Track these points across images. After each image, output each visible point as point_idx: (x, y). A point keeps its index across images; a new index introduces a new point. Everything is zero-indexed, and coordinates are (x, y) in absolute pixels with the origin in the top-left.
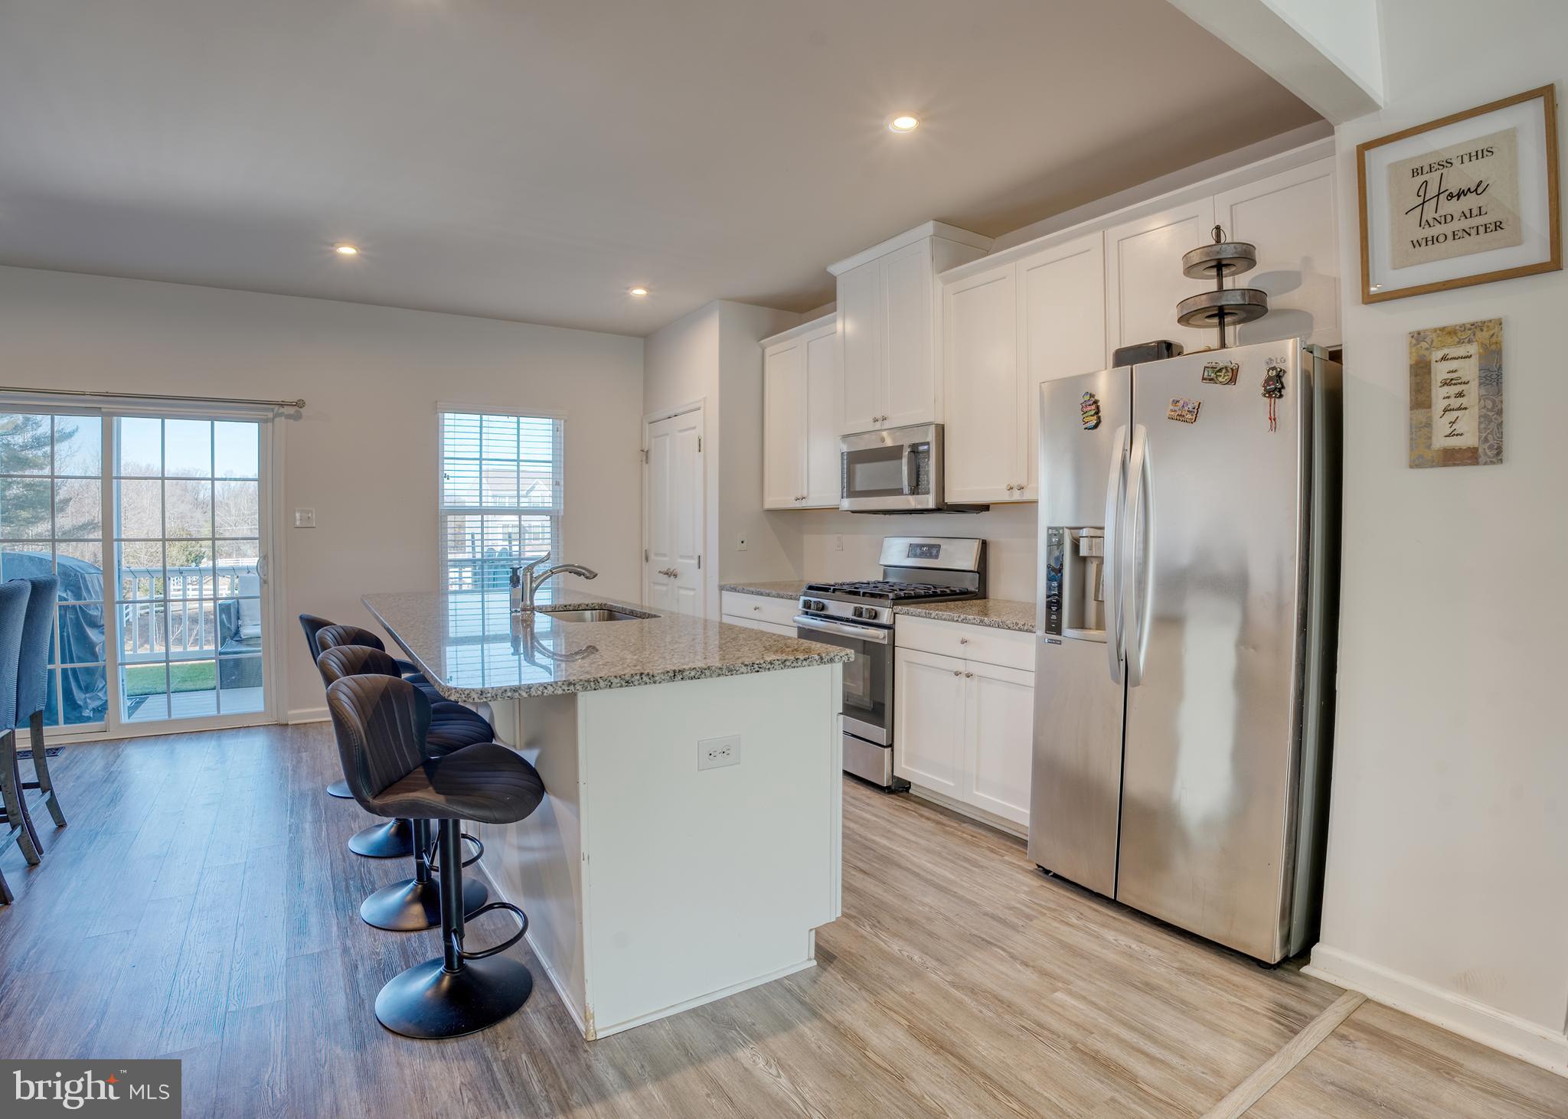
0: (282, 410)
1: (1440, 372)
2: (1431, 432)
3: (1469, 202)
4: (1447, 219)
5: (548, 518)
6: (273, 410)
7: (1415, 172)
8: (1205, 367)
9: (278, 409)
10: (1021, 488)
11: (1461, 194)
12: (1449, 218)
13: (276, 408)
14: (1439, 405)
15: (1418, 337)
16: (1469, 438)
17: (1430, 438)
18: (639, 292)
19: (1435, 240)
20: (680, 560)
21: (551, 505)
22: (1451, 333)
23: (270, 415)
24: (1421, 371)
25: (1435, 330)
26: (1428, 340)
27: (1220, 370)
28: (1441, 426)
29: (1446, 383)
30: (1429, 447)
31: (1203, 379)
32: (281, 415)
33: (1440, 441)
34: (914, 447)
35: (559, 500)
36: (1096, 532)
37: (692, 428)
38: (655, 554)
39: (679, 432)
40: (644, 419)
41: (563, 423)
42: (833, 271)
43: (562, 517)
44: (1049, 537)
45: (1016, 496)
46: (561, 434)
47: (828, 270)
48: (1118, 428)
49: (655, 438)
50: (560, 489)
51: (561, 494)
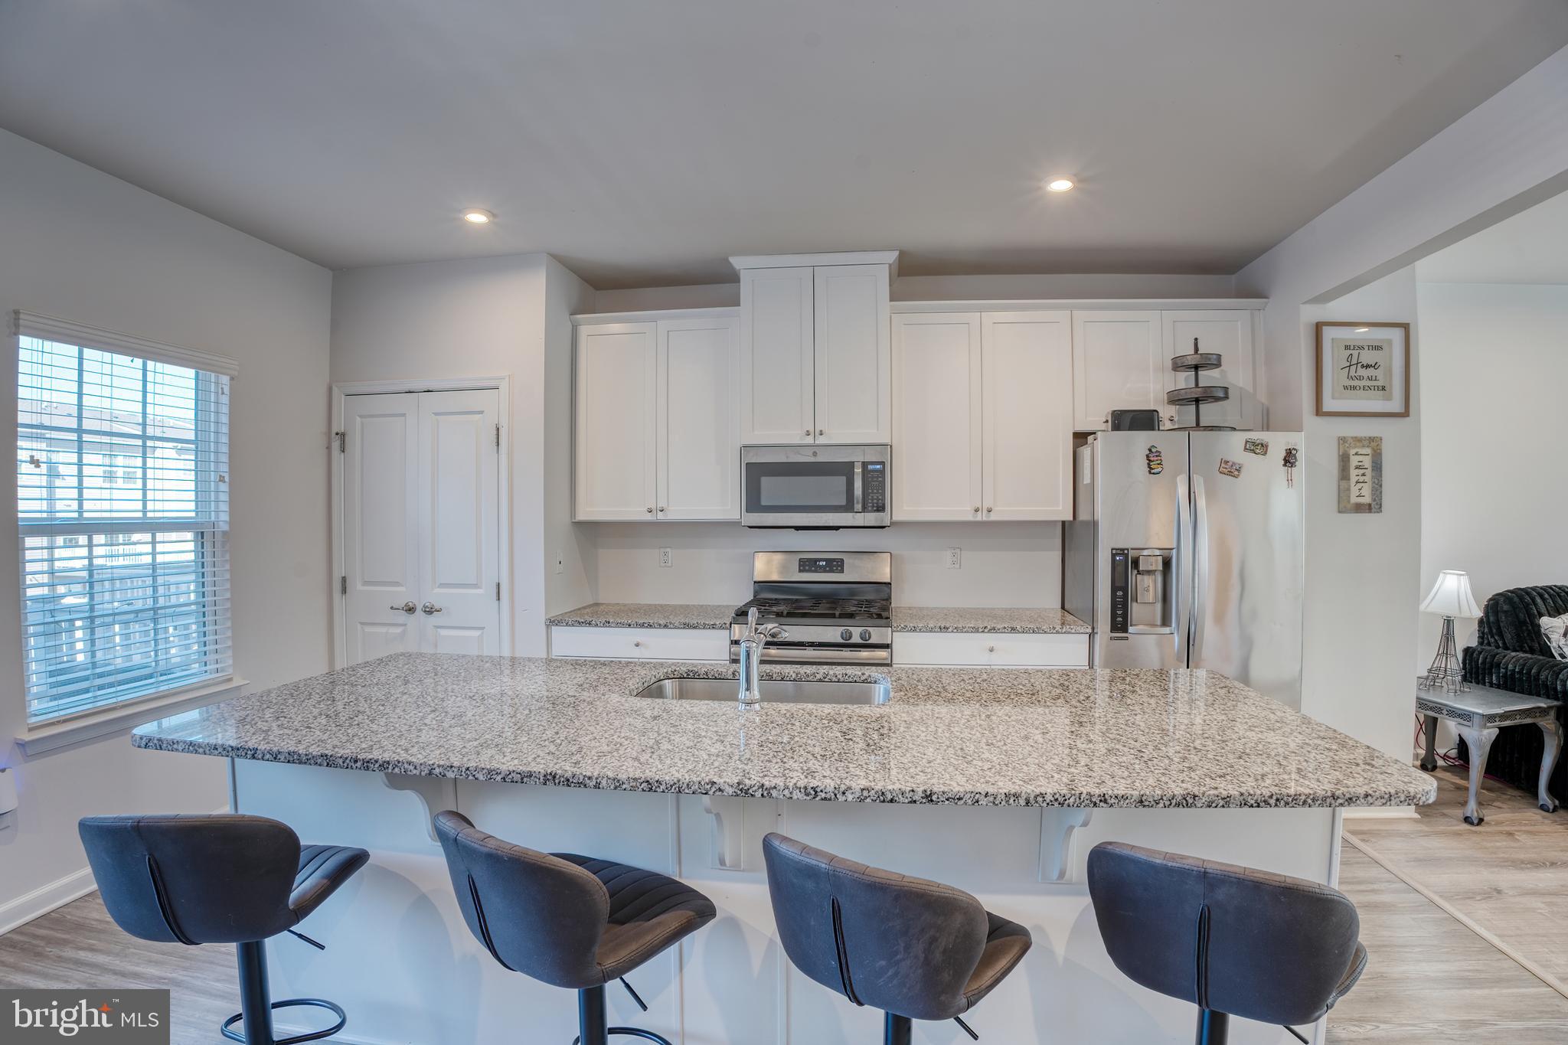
1: (1354, 461)
2: (1350, 493)
3: (1371, 372)
4: (1360, 378)
5: (189, 536)
7: (1347, 347)
8: (1246, 442)
10: (989, 511)
11: (1368, 366)
12: (1362, 378)
14: (1353, 479)
15: (1342, 440)
16: (1367, 499)
17: (1349, 497)
18: (477, 218)
19: (1355, 388)
20: (438, 591)
21: (193, 514)
22: (1358, 440)
24: (1344, 460)
25: (1352, 438)
26: (1349, 442)
27: (1258, 445)
28: (1354, 490)
29: (1357, 468)
30: (1349, 502)
31: (1246, 449)
33: (1354, 500)
34: (864, 465)
35: (217, 507)
36: (1158, 552)
37: (481, 412)
38: (366, 583)
39: (436, 414)
40: (335, 390)
41: (225, 379)
42: (737, 262)
43: (225, 533)
44: (1113, 556)
45: (979, 517)
46: (225, 399)
47: (733, 260)
48: (1178, 475)
49: (361, 416)
50: (224, 487)
51: (224, 497)
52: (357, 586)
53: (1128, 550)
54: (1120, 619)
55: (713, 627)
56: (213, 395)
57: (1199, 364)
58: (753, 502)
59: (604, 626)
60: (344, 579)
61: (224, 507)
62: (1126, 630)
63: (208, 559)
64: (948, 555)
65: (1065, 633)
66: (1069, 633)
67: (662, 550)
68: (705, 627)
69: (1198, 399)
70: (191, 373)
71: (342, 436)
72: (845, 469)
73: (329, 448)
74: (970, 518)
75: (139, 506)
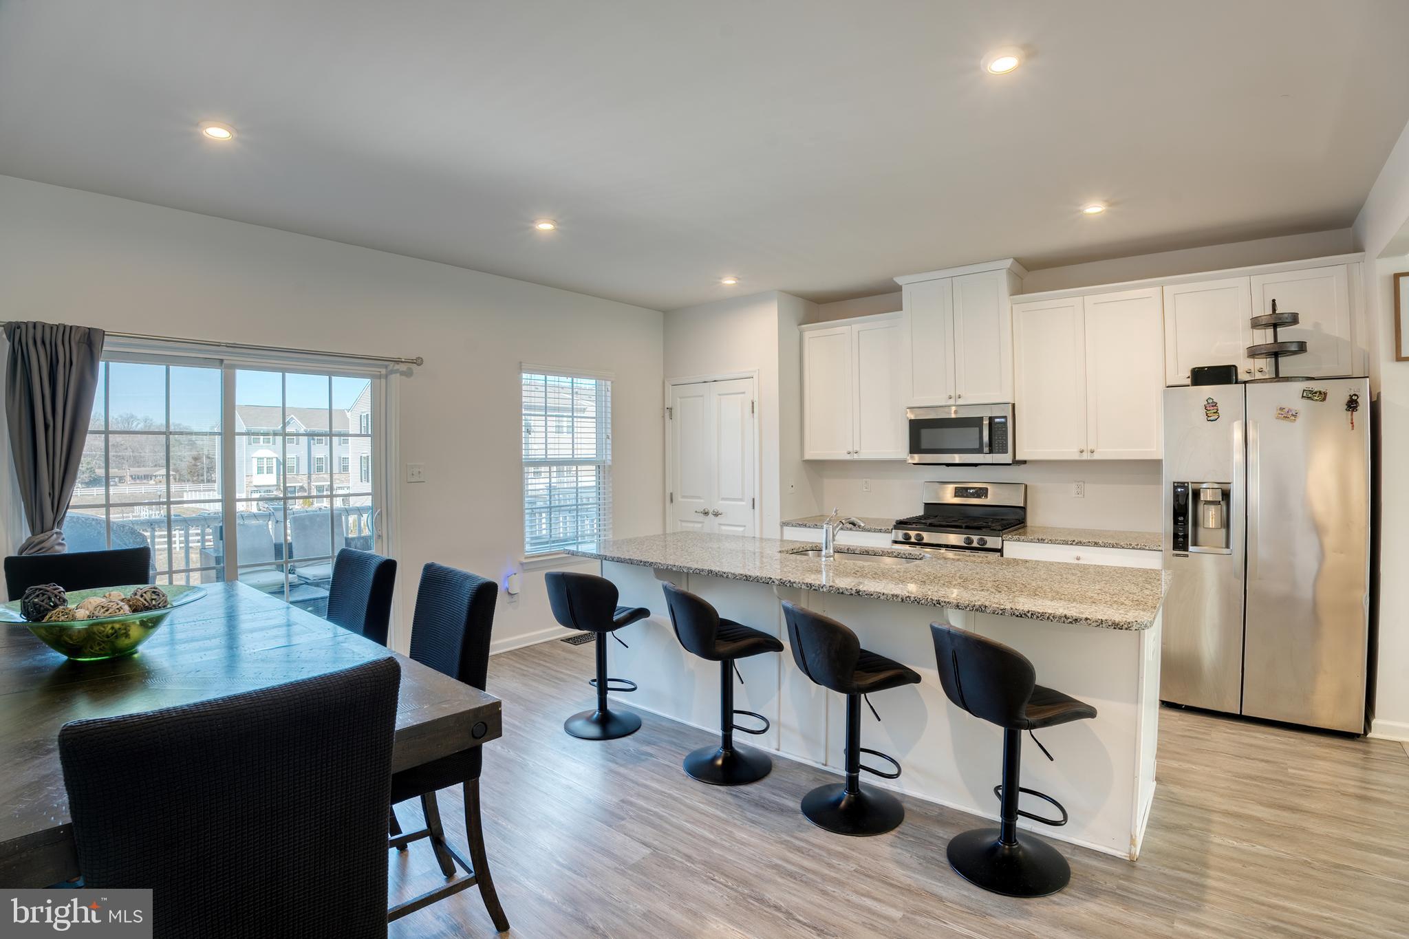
0: (397, 367)
5: (594, 468)
6: (386, 367)
8: (1304, 390)
9: (394, 366)
10: (1092, 452)
13: (391, 365)
18: (729, 281)
20: (721, 502)
21: (595, 456)
23: (383, 371)
27: (1316, 393)
31: (1303, 397)
32: (397, 371)
34: (991, 419)
35: (606, 452)
36: (1216, 486)
37: (744, 393)
38: (684, 497)
39: (719, 395)
40: (666, 382)
41: (609, 383)
42: (899, 280)
43: (610, 466)
44: (1175, 488)
45: (1085, 456)
46: (609, 394)
47: (895, 279)
48: (1235, 421)
49: (680, 398)
50: (609, 441)
51: (609, 447)
52: (678, 498)
53: (1188, 483)
54: (1181, 539)
55: (880, 531)
56: (604, 392)
57: (1276, 322)
58: (915, 447)
59: (814, 527)
60: (671, 494)
61: (609, 452)
62: (1186, 550)
63: (601, 480)
64: (1073, 486)
65: (1140, 549)
66: (1144, 549)
67: (865, 480)
68: (875, 531)
69: (1276, 352)
70: (593, 382)
71: (670, 409)
72: (977, 422)
73: (664, 417)
74: (1076, 457)
75: (571, 452)
